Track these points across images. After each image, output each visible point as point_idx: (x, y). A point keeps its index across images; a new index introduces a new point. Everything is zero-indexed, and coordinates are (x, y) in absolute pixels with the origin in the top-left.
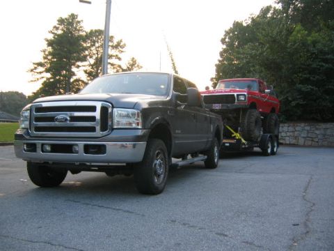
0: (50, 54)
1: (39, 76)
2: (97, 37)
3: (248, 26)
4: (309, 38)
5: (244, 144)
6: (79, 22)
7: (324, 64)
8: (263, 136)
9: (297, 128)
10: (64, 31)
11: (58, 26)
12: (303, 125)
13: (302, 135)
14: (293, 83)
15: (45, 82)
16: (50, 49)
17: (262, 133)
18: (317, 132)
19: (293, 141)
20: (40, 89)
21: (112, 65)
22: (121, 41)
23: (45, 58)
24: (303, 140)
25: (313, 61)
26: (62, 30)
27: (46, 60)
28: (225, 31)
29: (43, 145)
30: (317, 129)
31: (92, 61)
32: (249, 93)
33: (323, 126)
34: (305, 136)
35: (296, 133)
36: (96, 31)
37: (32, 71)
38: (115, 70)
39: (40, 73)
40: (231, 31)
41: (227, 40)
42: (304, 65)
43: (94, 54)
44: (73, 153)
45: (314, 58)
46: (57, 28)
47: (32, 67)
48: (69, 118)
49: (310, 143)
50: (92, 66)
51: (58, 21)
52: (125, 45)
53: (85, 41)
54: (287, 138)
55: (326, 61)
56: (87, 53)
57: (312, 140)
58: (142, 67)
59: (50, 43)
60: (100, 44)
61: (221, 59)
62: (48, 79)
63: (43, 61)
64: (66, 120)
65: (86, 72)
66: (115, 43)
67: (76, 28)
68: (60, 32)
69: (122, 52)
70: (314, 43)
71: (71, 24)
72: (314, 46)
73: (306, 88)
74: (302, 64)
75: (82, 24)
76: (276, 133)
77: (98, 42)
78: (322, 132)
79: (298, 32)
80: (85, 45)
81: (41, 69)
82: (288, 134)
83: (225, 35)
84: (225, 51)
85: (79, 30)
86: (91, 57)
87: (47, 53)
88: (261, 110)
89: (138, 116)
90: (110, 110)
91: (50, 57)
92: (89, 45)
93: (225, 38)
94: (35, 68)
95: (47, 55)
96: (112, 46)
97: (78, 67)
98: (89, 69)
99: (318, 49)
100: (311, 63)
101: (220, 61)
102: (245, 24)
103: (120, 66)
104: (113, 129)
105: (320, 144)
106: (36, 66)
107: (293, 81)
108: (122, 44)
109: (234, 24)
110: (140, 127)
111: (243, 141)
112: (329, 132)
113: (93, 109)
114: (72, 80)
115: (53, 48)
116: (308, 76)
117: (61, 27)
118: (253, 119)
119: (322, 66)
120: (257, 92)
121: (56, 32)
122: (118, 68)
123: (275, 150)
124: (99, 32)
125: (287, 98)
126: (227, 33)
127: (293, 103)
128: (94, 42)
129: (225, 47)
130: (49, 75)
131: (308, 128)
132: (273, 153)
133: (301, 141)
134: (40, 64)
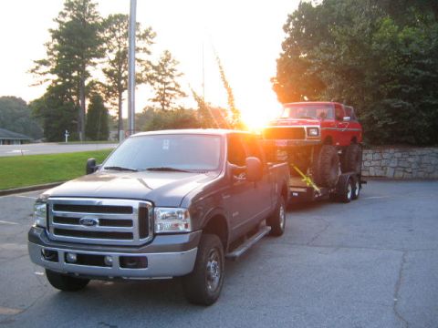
0: (56, 48)
1: (43, 78)
2: (117, 24)
3: (319, 7)
4: (401, 35)
5: (317, 193)
6: (93, 6)
7: (420, 71)
8: (341, 177)
9: (385, 156)
10: (73, 18)
11: (65, 11)
12: (392, 151)
13: (391, 165)
14: (378, 96)
15: (51, 87)
16: (56, 42)
17: (340, 173)
18: (411, 160)
19: (380, 173)
20: (45, 95)
21: (139, 61)
22: (150, 29)
23: (49, 54)
24: (392, 171)
25: (405, 66)
26: (72, 17)
27: (51, 57)
28: (289, 16)
29: (66, 254)
30: (410, 156)
31: (112, 56)
32: (322, 125)
33: (418, 151)
34: (395, 165)
35: (383, 162)
36: (116, 17)
37: (33, 71)
38: (143, 68)
39: (44, 74)
40: (297, 14)
41: (291, 27)
42: (394, 71)
43: (115, 47)
44: (105, 265)
45: (407, 63)
46: (64, 15)
47: (34, 66)
48: (98, 221)
49: (401, 174)
50: (112, 63)
51: (66, 5)
52: (155, 34)
53: (102, 31)
54: (372, 169)
55: (423, 67)
56: (105, 46)
57: (405, 171)
58: (178, 63)
59: (56, 35)
60: (122, 33)
61: (284, 52)
62: (55, 82)
63: (47, 58)
64: (95, 223)
65: (104, 71)
66: (142, 32)
67: (89, 14)
68: (68, 19)
69: (152, 43)
70: (408, 41)
71: (83, 8)
72: (407, 46)
73: (397, 103)
74: (391, 71)
75: (97, 9)
76: (358, 169)
77: (119, 30)
78: (417, 159)
79: (386, 26)
80: (102, 35)
81: (44, 69)
82: (373, 163)
83: (289, 21)
84: (289, 41)
85: (93, 17)
86: (111, 51)
87: (51, 47)
88: (338, 144)
89: (186, 217)
90: (150, 211)
91: (56, 53)
92: (107, 35)
93: (289, 24)
94: (37, 68)
95: (52, 50)
96: (139, 36)
97: (94, 64)
98: (109, 67)
99: (412, 51)
100: (403, 69)
101: (281, 55)
102: (314, 6)
103: (149, 63)
104: (155, 235)
105: (414, 175)
106: (38, 65)
107: (379, 92)
108: (151, 33)
109: (300, 6)
110: (188, 230)
111: (317, 189)
112: (425, 159)
113: (128, 210)
114: (86, 83)
115: (60, 41)
116: (399, 86)
117: (69, 13)
118: (329, 159)
119: (417, 74)
120: (333, 121)
121: (62, 19)
122: (148, 65)
123: (357, 193)
124: (121, 18)
125: (371, 115)
126: (291, 18)
127: (380, 124)
128: (114, 31)
129: (288, 36)
130: (56, 77)
131: (399, 155)
132: (354, 197)
133: (390, 173)
134: (44, 63)
